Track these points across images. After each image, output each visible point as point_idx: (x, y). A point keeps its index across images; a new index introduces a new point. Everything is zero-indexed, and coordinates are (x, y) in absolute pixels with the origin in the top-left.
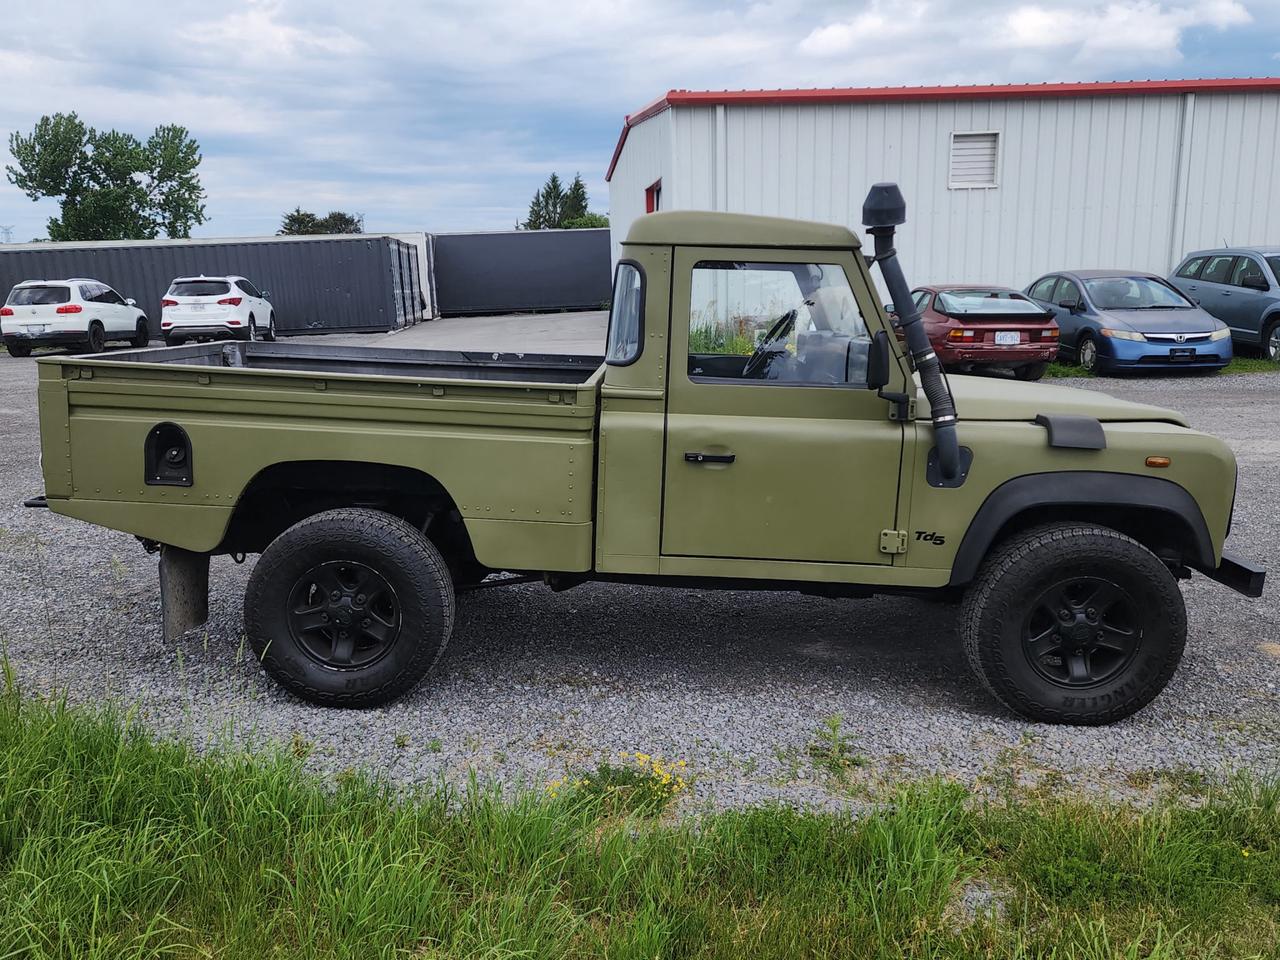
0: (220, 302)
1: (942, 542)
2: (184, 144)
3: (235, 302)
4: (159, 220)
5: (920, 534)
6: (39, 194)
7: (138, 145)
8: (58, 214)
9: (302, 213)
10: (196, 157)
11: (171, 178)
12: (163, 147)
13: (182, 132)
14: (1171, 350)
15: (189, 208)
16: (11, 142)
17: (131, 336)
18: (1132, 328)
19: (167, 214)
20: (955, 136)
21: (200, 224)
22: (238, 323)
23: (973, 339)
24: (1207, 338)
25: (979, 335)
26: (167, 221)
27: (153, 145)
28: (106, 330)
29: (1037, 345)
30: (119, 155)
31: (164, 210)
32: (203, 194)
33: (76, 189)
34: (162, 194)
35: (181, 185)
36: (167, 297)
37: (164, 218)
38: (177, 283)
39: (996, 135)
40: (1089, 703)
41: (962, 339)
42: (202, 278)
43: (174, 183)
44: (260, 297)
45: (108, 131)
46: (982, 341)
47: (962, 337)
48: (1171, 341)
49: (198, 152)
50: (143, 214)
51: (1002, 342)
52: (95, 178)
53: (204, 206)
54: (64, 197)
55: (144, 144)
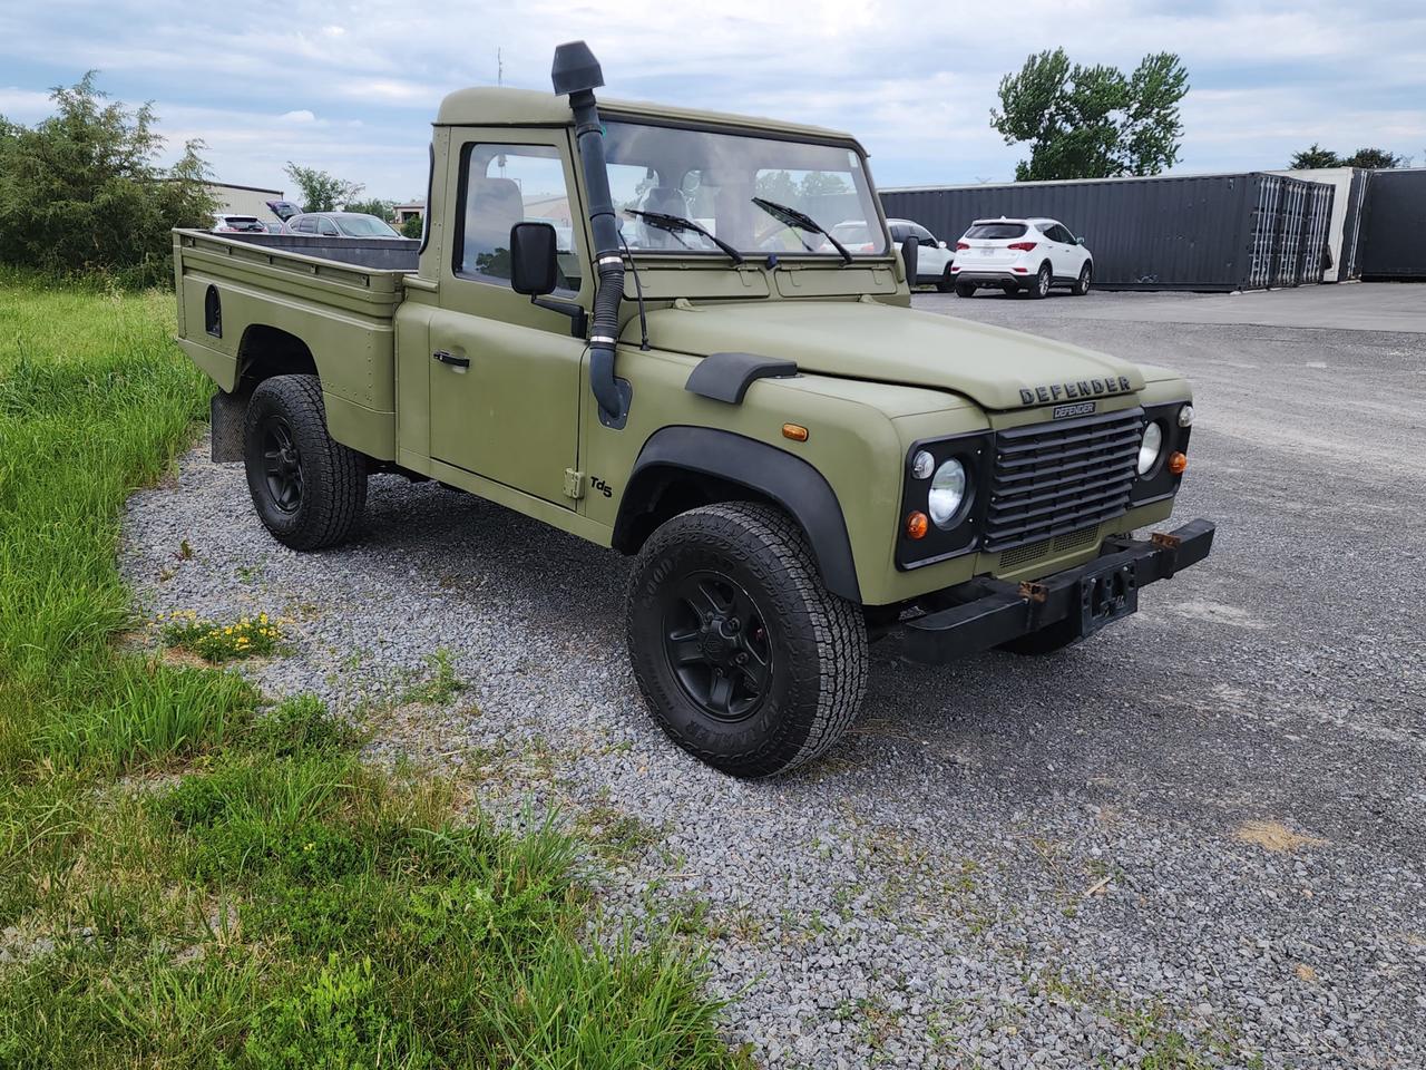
0: (1010, 247)
1: (610, 495)
2: (1171, 74)
3: (1028, 247)
4: (1127, 163)
5: (595, 479)
6: (1014, 138)
7: (1122, 79)
8: (1028, 157)
9: (1319, 151)
10: (1183, 89)
11: (1148, 115)
12: (1147, 79)
13: (1173, 59)
15: (1161, 150)
16: (1002, 84)
17: (940, 280)
19: (1135, 157)
21: (1170, 167)
22: (1024, 270)
26: (1134, 165)
27: (1137, 78)
28: (919, 272)
30: (1099, 93)
31: (1133, 152)
32: (1180, 131)
33: (1051, 131)
34: (1134, 134)
35: (1158, 122)
36: (963, 240)
37: (1131, 161)
38: (976, 225)
40: (712, 738)
42: (1003, 220)
43: (1150, 121)
44: (1075, 244)
45: (1092, 67)
49: (1186, 83)
50: (1111, 157)
52: (1069, 119)
53: (1177, 147)
54: (1035, 140)
55: (1129, 79)
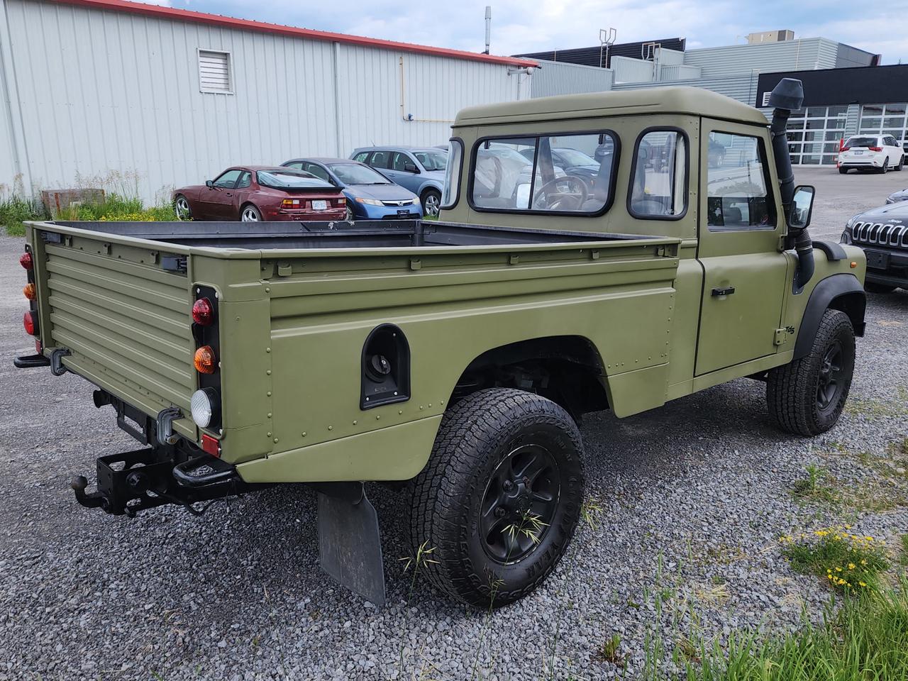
1: (793, 333)
5: (788, 328)
14: (398, 211)
18: (373, 196)
20: (200, 51)
23: (300, 206)
24: (411, 203)
25: (303, 203)
29: (336, 210)
39: (226, 54)
41: (292, 206)
46: (304, 208)
47: (292, 205)
48: (396, 205)
51: (316, 208)
